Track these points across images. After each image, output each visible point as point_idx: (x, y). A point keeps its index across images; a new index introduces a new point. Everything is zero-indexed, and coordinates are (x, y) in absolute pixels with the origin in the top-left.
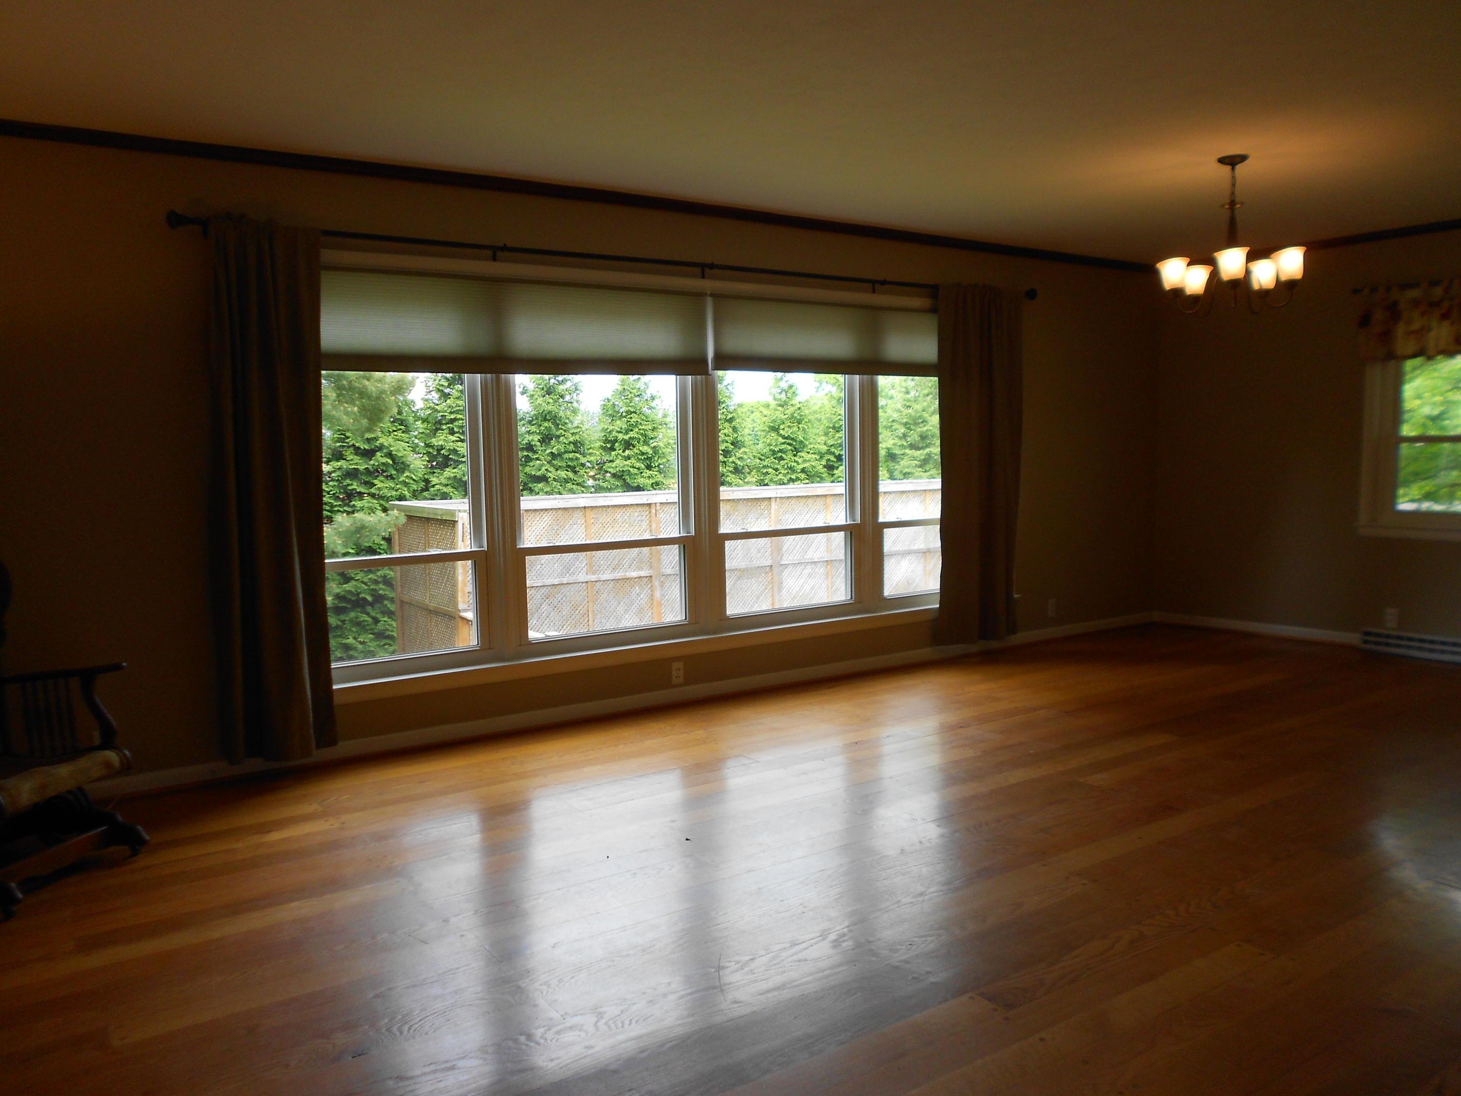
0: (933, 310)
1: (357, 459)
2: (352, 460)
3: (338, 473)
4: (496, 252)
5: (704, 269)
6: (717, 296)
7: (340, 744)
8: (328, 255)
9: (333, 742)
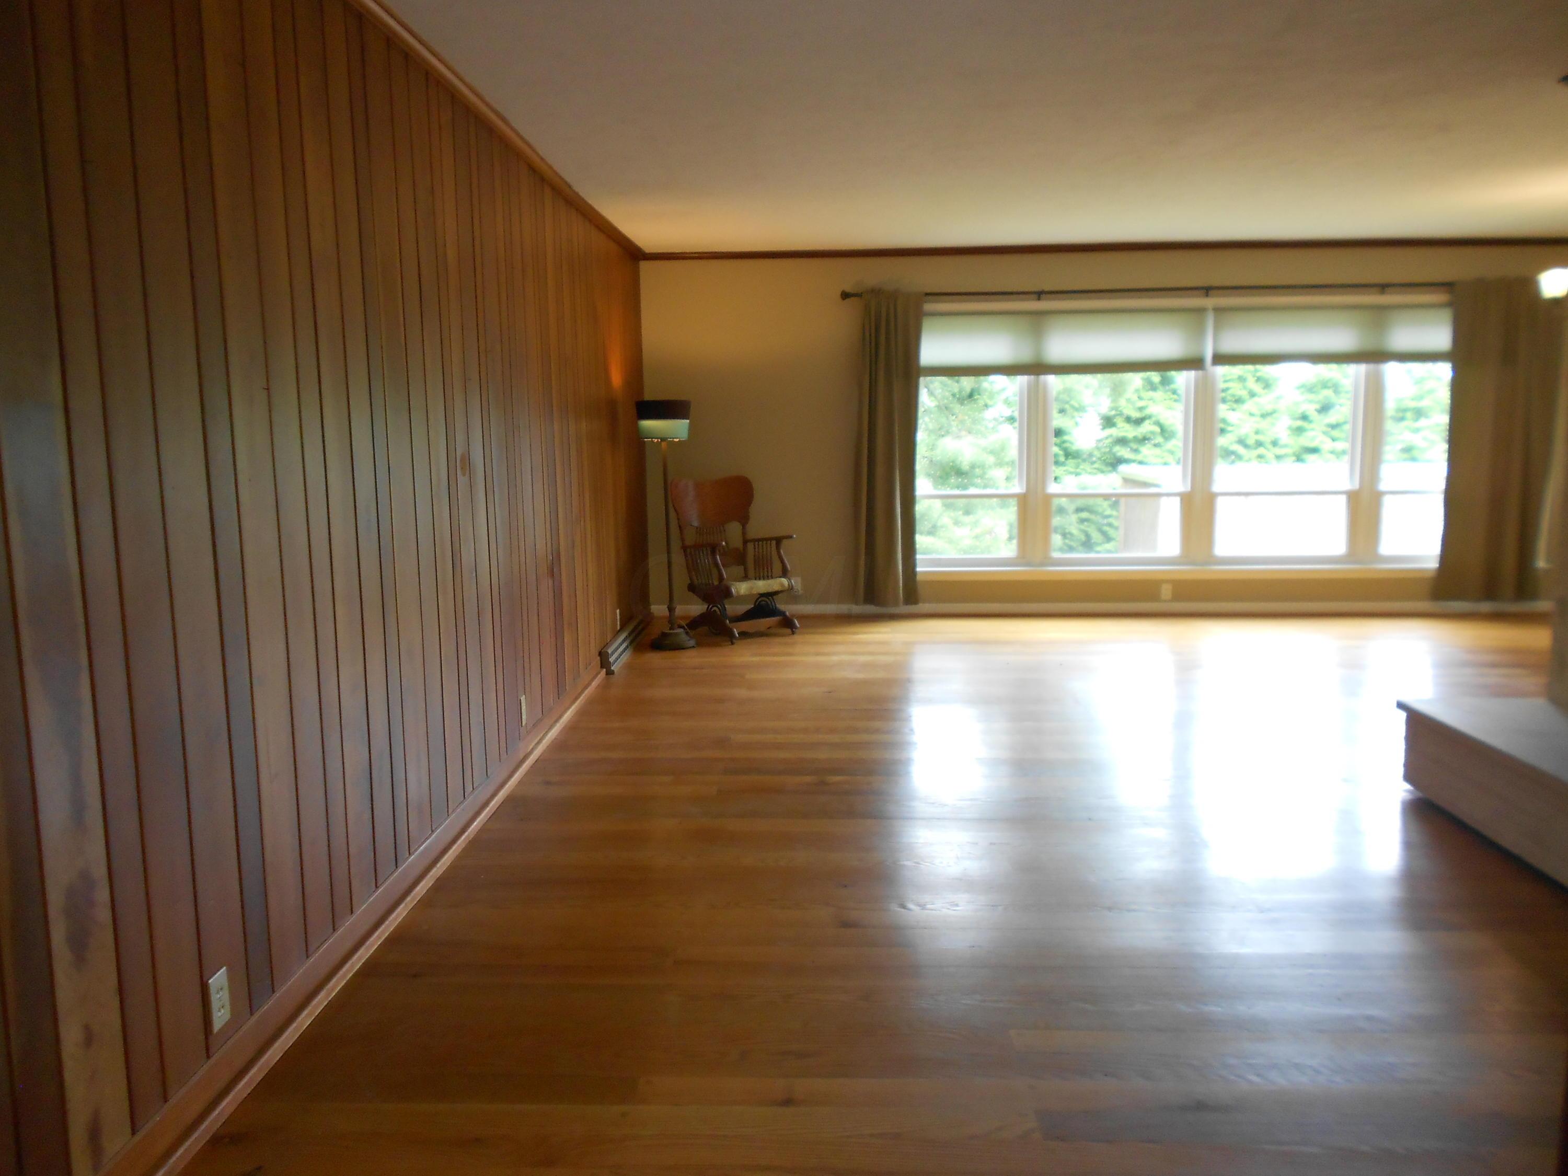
0: (1449, 304)
1: (1127, 426)
2: (1123, 427)
3: (1109, 440)
4: (1039, 295)
5: (1207, 291)
6: (1218, 310)
7: (921, 604)
8: (928, 307)
9: (916, 602)
